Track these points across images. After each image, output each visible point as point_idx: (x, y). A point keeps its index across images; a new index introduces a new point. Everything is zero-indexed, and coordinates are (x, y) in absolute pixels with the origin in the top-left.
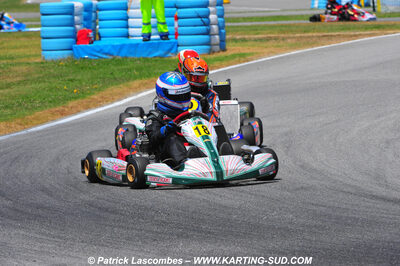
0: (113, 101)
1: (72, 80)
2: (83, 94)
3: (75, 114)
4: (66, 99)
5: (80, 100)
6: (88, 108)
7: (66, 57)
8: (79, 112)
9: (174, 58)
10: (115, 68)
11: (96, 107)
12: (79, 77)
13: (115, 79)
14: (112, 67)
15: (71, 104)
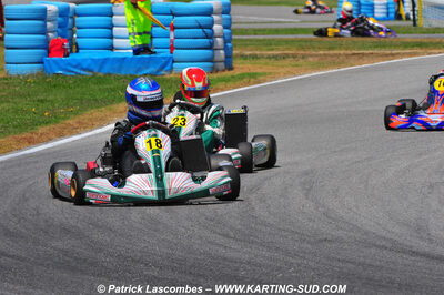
0: (93, 127)
1: (42, 101)
2: (55, 118)
3: (47, 142)
4: (35, 124)
5: (52, 126)
6: (61, 135)
7: (35, 72)
8: (50, 140)
9: (168, 76)
10: (96, 87)
11: (72, 134)
12: (51, 98)
13: (96, 100)
14: (93, 86)
15: (41, 130)
